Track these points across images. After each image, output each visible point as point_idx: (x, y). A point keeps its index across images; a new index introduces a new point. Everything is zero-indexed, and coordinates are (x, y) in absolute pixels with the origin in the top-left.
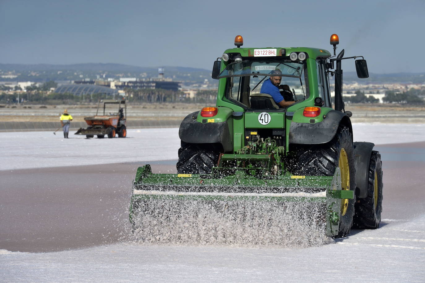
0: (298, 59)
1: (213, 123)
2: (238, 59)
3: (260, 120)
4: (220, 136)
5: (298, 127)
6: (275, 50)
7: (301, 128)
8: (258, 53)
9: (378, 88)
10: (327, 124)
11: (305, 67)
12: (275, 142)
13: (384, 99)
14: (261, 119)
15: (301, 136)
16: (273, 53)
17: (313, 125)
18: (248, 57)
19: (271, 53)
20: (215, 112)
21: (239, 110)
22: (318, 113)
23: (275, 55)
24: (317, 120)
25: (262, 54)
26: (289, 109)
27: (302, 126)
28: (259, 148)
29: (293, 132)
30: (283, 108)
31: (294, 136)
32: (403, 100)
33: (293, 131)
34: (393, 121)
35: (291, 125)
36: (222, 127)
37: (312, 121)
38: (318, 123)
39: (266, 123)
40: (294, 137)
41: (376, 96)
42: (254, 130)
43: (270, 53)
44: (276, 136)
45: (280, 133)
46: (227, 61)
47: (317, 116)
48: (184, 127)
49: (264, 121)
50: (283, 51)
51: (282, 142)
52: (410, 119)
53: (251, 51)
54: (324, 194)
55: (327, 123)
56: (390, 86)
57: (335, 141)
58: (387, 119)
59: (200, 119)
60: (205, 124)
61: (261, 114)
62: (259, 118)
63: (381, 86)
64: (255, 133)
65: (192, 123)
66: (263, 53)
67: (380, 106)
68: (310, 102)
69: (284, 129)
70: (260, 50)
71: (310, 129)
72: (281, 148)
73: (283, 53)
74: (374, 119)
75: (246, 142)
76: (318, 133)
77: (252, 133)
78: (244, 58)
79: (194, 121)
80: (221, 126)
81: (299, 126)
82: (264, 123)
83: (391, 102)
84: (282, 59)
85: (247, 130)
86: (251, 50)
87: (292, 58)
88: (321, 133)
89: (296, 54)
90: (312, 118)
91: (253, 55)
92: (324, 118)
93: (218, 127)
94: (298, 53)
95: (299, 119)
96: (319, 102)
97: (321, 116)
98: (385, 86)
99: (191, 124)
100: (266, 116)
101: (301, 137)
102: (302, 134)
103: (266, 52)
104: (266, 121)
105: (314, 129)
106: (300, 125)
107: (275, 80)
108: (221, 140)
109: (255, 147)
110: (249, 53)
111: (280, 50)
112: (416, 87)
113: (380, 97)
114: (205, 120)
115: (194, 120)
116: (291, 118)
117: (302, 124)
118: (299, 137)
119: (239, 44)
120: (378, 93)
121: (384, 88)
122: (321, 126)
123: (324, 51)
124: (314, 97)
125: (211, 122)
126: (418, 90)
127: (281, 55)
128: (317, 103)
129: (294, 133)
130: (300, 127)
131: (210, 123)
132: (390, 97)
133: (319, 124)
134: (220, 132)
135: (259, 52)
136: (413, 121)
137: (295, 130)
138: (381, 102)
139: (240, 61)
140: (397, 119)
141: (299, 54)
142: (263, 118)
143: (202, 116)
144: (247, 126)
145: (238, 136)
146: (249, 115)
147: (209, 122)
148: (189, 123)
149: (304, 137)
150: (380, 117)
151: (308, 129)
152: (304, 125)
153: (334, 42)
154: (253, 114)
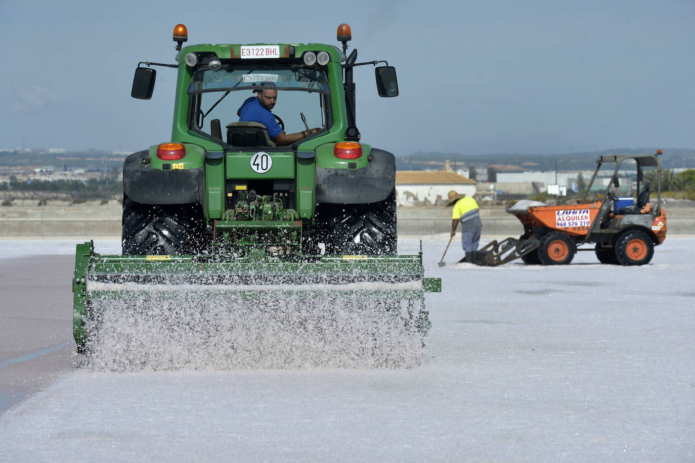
0: (317, 63)
1: (182, 170)
2: (214, 63)
3: (254, 164)
4: (198, 191)
5: (331, 175)
6: (277, 48)
8: (248, 53)
10: (377, 170)
12: (282, 202)
14: (256, 163)
15: (339, 190)
16: (275, 53)
17: (355, 172)
18: (231, 59)
19: (270, 52)
20: (183, 152)
21: (215, 148)
22: (358, 152)
23: (278, 57)
24: (359, 164)
25: (255, 54)
26: (302, 147)
27: (336, 174)
29: (324, 185)
31: (327, 191)
33: (324, 182)
35: (307, 174)
36: (199, 176)
37: (352, 166)
38: (362, 168)
39: (263, 169)
40: (327, 193)
42: (241, 182)
43: (268, 52)
44: (279, 192)
46: (194, 65)
47: (359, 157)
48: (131, 177)
49: (260, 167)
50: (292, 49)
53: (235, 49)
59: (158, 164)
60: (168, 172)
61: (256, 155)
62: (252, 163)
64: (244, 188)
65: (144, 170)
66: (255, 52)
68: (338, 134)
70: (251, 48)
71: (351, 178)
72: (291, 212)
73: (292, 53)
75: (229, 203)
76: (366, 185)
77: (238, 188)
78: (224, 61)
79: (148, 168)
80: (197, 174)
81: (331, 173)
82: (260, 171)
84: (288, 62)
85: (230, 183)
87: (308, 61)
88: (370, 185)
89: (314, 55)
90: (352, 161)
91: (240, 55)
92: (370, 161)
93: (194, 177)
94: (316, 53)
95: (330, 163)
96: (353, 134)
99: (143, 173)
100: (265, 158)
101: (339, 193)
102: (341, 187)
103: (262, 50)
104: (264, 167)
105: (357, 179)
106: (333, 172)
107: (266, 99)
108: (191, 197)
109: (253, 210)
110: (232, 52)
111: (286, 48)
114: (168, 164)
115: (146, 166)
117: (336, 170)
118: (335, 191)
122: (367, 173)
124: (341, 126)
125: (177, 168)
127: (287, 56)
128: (351, 137)
129: (326, 185)
130: (334, 175)
131: (177, 170)
133: (364, 170)
134: (199, 185)
135: (249, 51)
137: (327, 181)
139: (218, 65)
141: (319, 55)
142: (259, 161)
143: (160, 158)
144: (230, 175)
145: (216, 193)
147: (174, 168)
148: (137, 171)
149: (343, 192)
151: (348, 179)
152: (339, 173)
153: (344, 37)
154: (241, 156)
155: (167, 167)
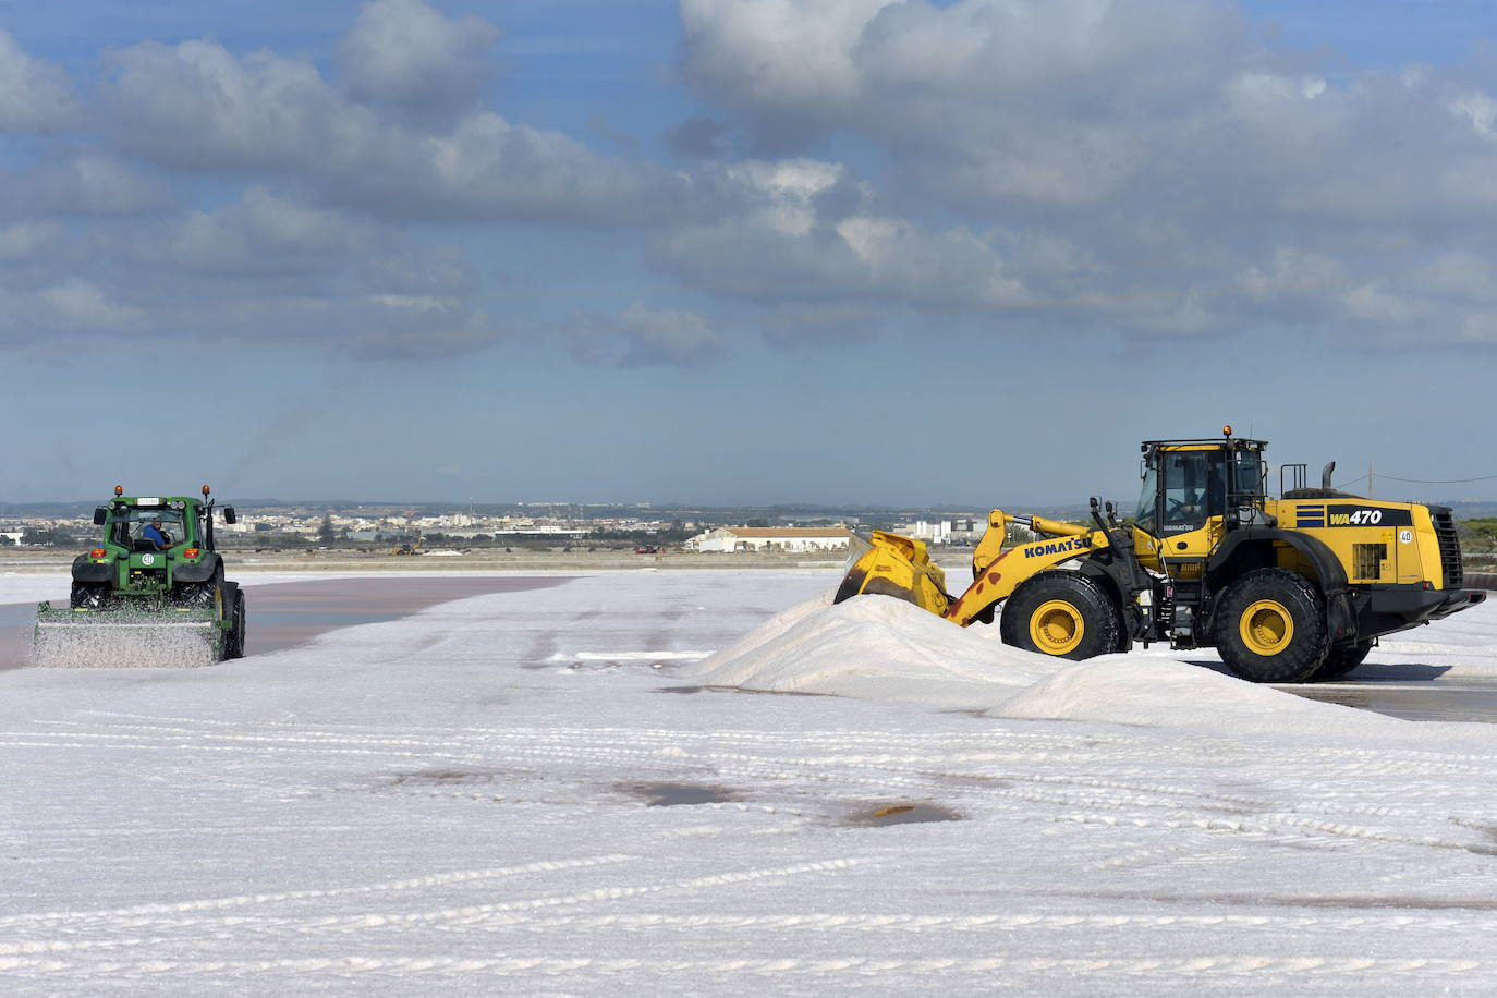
0: (177, 508)
1: (102, 564)
2: (124, 507)
4: (109, 575)
5: (180, 567)
6: (157, 500)
7: (183, 568)
8: (142, 502)
9: (14, 524)
11: (184, 514)
12: (158, 580)
13: (21, 539)
16: (155, 502)
17: (193, 565)
18: (132, 505)
20: (104, 555)
21: (124, 552)
22: (197, 554)
23: (157, 504)
24: (196, 561)
25: (145, 503)
26: (170, 551)
28: (144, 586)
29: (175, 572)
30: (163, 550)
31: (176, 575)
32: (50, 540)
34: (33, 571)
35: (172, 566)
37: (192, 562)
41: (11, 536)
42: (137, 570)
43: (152, 502)
44: (159, 575)
45: (161, 572)
46: (111, 509)
47: (196, 557)
48: (76, 567)
50: (164, 500)
51: (164, 580)
52: (57, 568)
54: (209, 624)
55: (206, 563)
56: (31, 521)
57: (212, 579)
58: (25, 568)
59: (91, 561)
60: (95, 565)
63: (18, 521)
64: (140, 573)
65: (83, 563)
67: (17, 549)
68: (189, 544)
69: (165, 570)
70: (142, 499)
71: (190, 569)
72: (163, 586)
73: (164, 502)
74: (6, 568)
75: (131, 581)
76: (198, 572)
77: (136, 573)
78: (129, 506)
79: (85, 562)
80: (110, 566)
83: (32, 544)
84: (163, 507)
85: (132, 570)
86: (135, 499)
87: (173, 506)
88: (200, 572)
90: (192, 559)
91: (137, 503)
92: (201, 560)
93: (108, 567)
94: (177, 502)
95: (181, 560)
96: (196, 545)
97: (199, 557)
98: (24, 521)
99: (82, 565)
101: (184, 576)
103: (149, 501)
105: (194, 569)
106: (181, 565)
108: (110, 578)
109: (140, 584)
110: (132, 502)
111: (162, 500)
112: (67, 522)
113: (16, 536)
114: (96, 560)
116: (173, 559)
118: (181, 575)
119: (119, 493)
120: (14, 531)
121: (22, 523)
122: (200, 566)
123: (197, 500)
124: (191, 541)
125: (100, 562)
126: (71, 527)
127: (162, 504)
129: (177, 572)
131: (100, 564)
132: (31, 537)
133: (198, 564)
134: (110, 571)
136: (61, 571)
137: (177, 570)
138: (18, 543)
139: (125, 509)
140: (38, 568)
141: (179, 503)
143: (92, 557)
144: (132, 566)
145: (124, 576)
146: (134, 557)
147: (98, 563)
148: (80, 564)
150: (16, 565)
151: (188, 569)
152: (184, 565)
153: (206, 492)
154: (137, 556)
155: (95, 562)
